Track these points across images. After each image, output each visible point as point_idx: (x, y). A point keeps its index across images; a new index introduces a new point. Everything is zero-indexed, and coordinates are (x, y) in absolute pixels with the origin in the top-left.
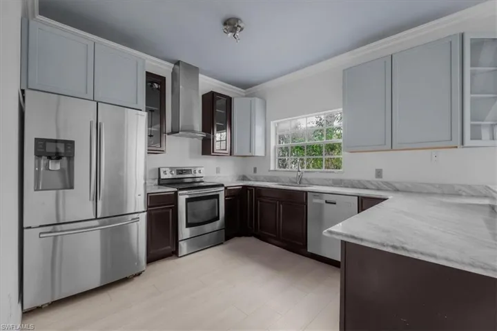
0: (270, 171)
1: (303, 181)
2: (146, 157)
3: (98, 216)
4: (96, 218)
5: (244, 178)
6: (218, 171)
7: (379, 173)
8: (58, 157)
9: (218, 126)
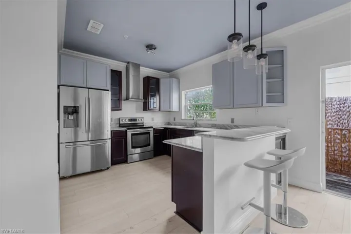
0: (182, 119)
1: (198, 125)
2: (111, 113)
3: (89, 140)
4: (88, 141)
5: (169, 124)
6: (153, 119)
7: (233, 121)
8: (72, 113)
9: (151, 95)
